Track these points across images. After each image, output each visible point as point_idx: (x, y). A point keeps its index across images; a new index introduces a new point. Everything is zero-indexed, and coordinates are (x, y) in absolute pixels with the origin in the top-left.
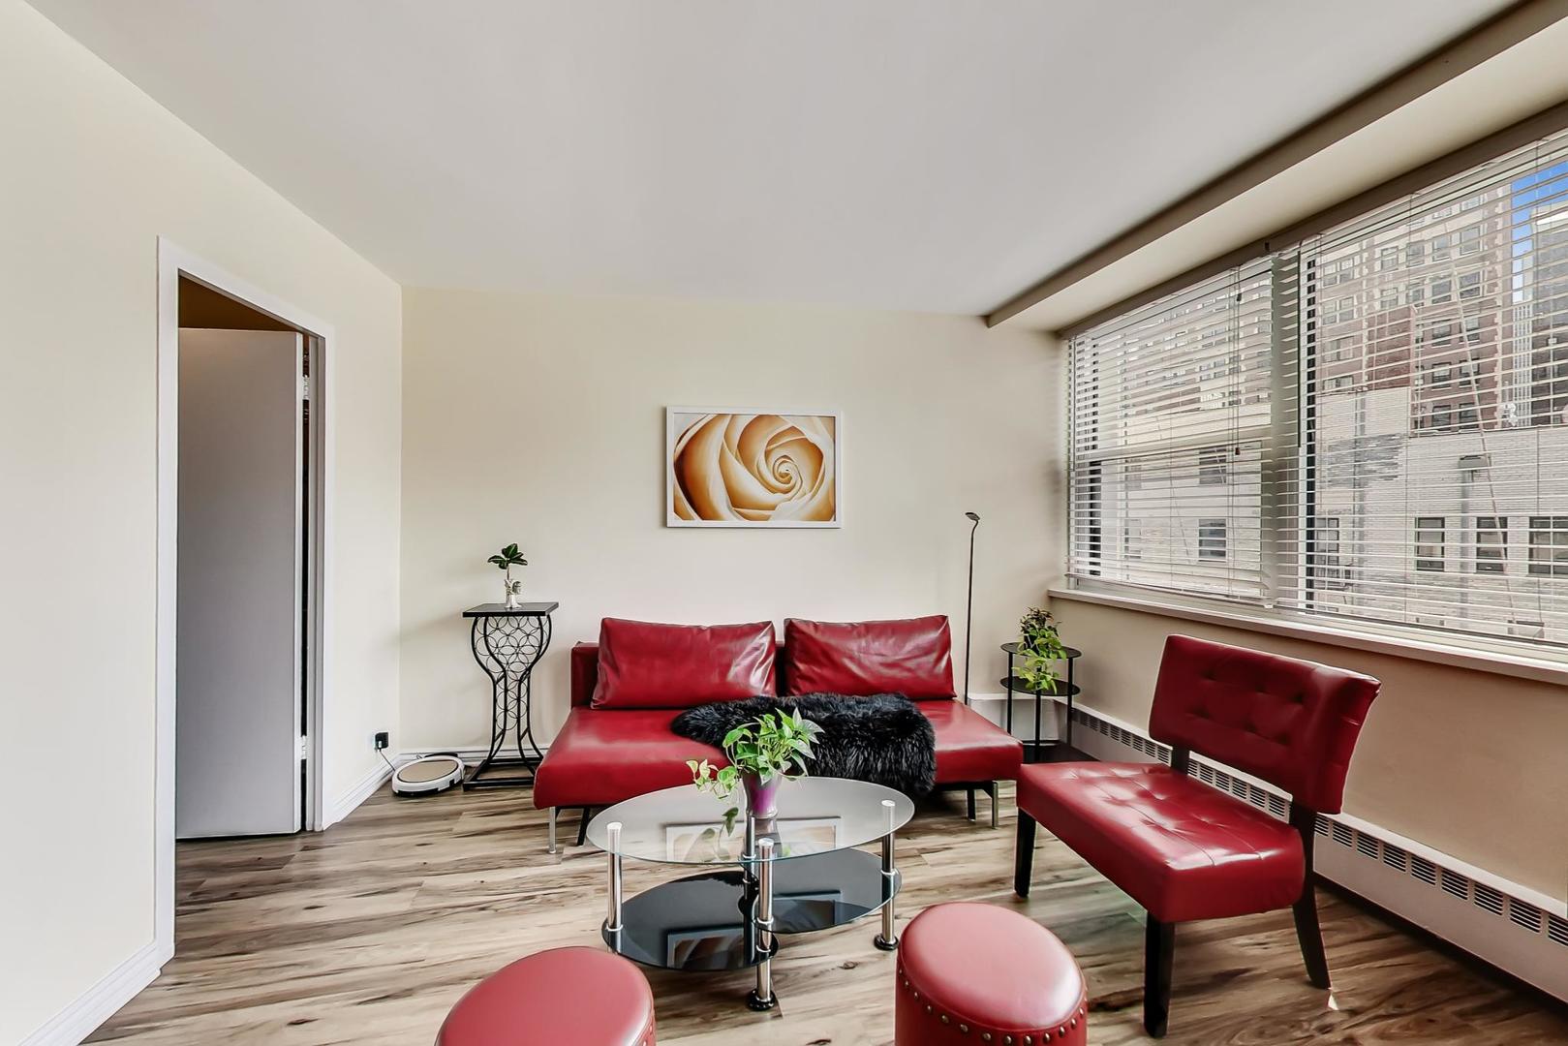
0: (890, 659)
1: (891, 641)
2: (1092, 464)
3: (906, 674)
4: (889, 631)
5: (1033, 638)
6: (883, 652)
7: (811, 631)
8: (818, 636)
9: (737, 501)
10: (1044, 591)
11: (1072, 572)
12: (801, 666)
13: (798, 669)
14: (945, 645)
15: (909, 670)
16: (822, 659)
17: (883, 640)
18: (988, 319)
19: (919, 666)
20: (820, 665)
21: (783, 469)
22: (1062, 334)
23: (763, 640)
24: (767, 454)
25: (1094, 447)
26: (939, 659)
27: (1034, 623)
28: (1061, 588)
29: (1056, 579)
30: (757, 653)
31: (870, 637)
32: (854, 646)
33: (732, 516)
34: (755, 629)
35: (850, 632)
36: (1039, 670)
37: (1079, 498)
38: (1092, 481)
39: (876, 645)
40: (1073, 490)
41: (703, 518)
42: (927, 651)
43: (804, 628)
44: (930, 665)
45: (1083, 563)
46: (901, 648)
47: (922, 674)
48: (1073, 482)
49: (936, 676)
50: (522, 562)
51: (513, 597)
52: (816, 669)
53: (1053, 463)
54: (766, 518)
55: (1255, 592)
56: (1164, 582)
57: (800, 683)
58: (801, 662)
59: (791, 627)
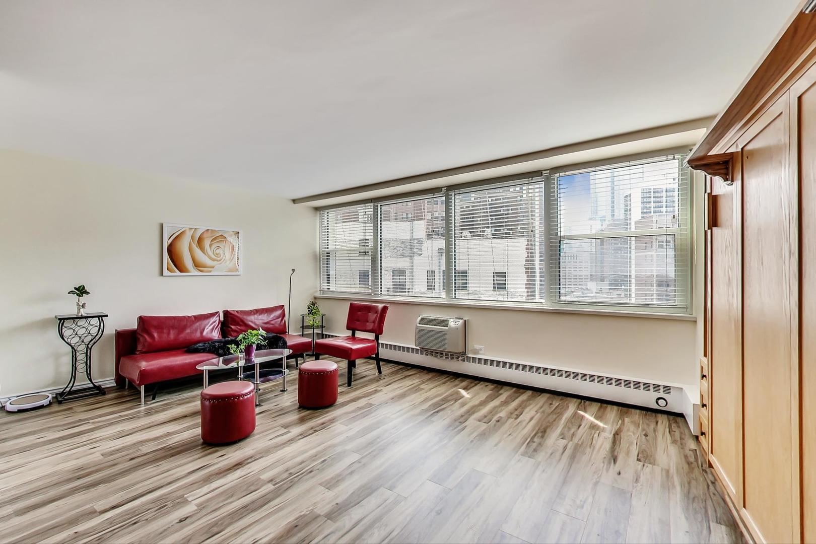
0: (266, 321)
1: (266, 315)
2: (328, 253)
3: (271, 326)
4: (265, 311)
5: (312, 310)
6: (263, 319)
7: (236, 313)
8: (239, 315)
9: (197, 265)
10: (313, 296)
11: (321, 289)
12: (233, 327)
13: (231, 328)
14: (283, 315)
15: (272, 324)
16: (241, 323)
17: (263, 315)
18: (294, 201)
19: (276, 322)
20: (240, 325)
21: (217, 252)
22: (317, 209)
23: (215, 318)
24: (210, 246)
25: (328, 248)
26: (282, 320)
27: (311, 305)
28: (318, 294)
29: (317, 291)
30: (215, 324)
31: (258, 314)
32: (252, 318)
33: (194, 270)
34: (212, 315)
35: (251, 313)
36: (314, 320)
37: (323, 264)
38: (327, 259)
39: (260, 317)
40: (321, 261)
41: (181, 271)
42: (278, 318)
43: (233, 313)
44: (279, 322)
45: (325, 286)
46: (269, 317)
47: (277, 325)
48: (321, 259)
49: (281, 325)
50: (88, 293)
51: (82, 310)
52: (239, 327)
53: (315, 252)
54: (210, 272)
55: (370, 291)
56: (348, 290)
57: (232, 333)
58: (232, 325)
59: (226, 313)
